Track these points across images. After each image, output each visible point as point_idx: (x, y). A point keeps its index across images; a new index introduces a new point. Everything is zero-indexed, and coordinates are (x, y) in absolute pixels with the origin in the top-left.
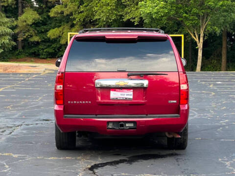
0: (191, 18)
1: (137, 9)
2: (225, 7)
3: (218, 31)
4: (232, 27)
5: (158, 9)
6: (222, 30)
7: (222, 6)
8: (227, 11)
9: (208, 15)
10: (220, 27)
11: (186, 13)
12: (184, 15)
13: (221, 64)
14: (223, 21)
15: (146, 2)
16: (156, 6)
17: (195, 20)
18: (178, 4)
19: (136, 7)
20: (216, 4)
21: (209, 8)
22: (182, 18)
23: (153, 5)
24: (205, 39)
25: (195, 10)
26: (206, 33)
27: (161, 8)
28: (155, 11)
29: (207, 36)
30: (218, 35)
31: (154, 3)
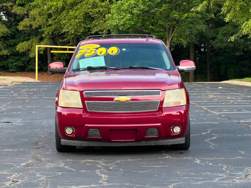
0: (157, 29)
1: (105, 21)
2: (189, 19)
3: (185, 43)
4: (198, 39)
5: (124, 21)
6: (188, 42)
7: (187, 18)
8: (192, 23)
9: (174, 27)
10: (186, 39)
11: (153, 25)
12: (151, 27)
13: (189, 77)
14: (189, 32)
15: (113, 15)
16: (123, 19)
17: (161, 31)
18: (144, 16)
19: (104, 19)
20: (181, 16)
21: (175, 20)
22: (148, 30)
23: (120, 17)
24: (172, 50)
25: (160, 22)
26: (173, 45)
27: (127, 20)
28: (122, 23)
29: (173, 47)
30: (185, 47)
31: (121, 15)
